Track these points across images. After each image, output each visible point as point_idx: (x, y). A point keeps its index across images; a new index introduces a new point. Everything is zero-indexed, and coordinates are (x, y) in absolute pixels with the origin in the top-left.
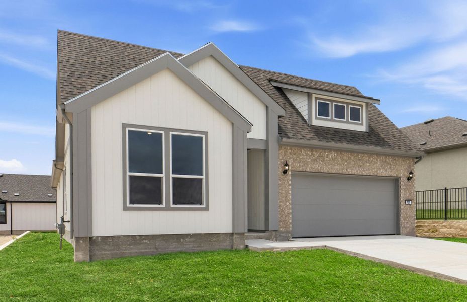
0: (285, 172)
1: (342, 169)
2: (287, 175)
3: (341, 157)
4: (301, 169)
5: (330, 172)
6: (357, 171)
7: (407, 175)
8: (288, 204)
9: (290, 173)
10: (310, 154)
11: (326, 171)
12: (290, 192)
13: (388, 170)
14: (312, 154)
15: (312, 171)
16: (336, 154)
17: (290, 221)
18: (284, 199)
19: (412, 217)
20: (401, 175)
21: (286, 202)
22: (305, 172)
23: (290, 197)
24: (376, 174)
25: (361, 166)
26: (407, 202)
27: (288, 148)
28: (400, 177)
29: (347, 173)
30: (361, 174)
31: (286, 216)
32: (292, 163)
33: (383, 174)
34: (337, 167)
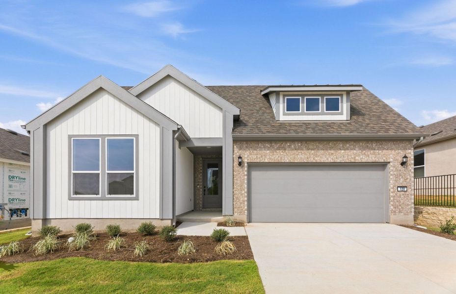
0: (240, 164)
1: (308, 158)
2: (242, 167)
3: (306, 147)
4: (258, 161)
5: (292, 161)
6: (328, 159)
7: (400, 160)
8: (243, 192)
9: (246, 165)
10: (269, 146)
11: (287, 161)
12: (246, 182)
13: (370, 156)
14: (271, 146)
15: (270, 161)
16: (299, 144)
17: (246, 207)
18: (239, 188)
19: (408, 205)
20: (391, 160)
21: (241, 190)
22: (263, 163)
23: (246, 186)
24: (353, 161)
25: (332, 154)
26: (399, 189)
27: (244, 143)
28: (389, 162)
29: (314, 161)
30: (332, 161)
31: (241, 203)
32: (248, 156)
33: (364, 161)
34: (301, 156)
